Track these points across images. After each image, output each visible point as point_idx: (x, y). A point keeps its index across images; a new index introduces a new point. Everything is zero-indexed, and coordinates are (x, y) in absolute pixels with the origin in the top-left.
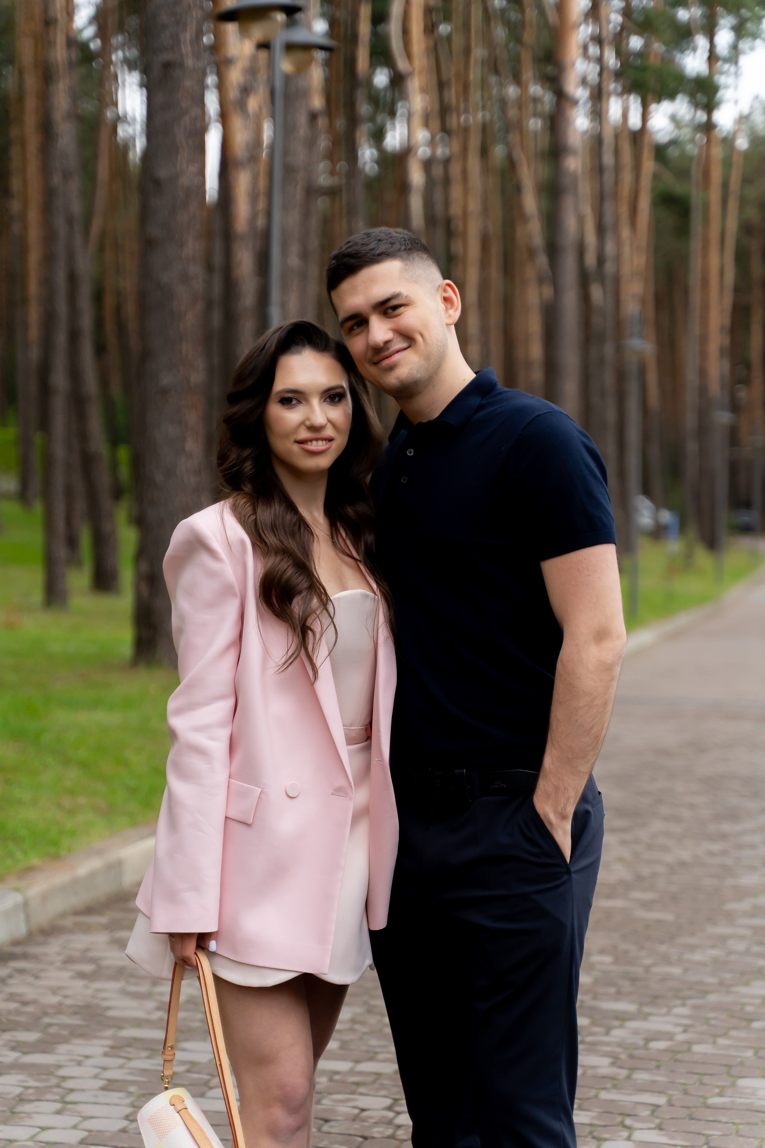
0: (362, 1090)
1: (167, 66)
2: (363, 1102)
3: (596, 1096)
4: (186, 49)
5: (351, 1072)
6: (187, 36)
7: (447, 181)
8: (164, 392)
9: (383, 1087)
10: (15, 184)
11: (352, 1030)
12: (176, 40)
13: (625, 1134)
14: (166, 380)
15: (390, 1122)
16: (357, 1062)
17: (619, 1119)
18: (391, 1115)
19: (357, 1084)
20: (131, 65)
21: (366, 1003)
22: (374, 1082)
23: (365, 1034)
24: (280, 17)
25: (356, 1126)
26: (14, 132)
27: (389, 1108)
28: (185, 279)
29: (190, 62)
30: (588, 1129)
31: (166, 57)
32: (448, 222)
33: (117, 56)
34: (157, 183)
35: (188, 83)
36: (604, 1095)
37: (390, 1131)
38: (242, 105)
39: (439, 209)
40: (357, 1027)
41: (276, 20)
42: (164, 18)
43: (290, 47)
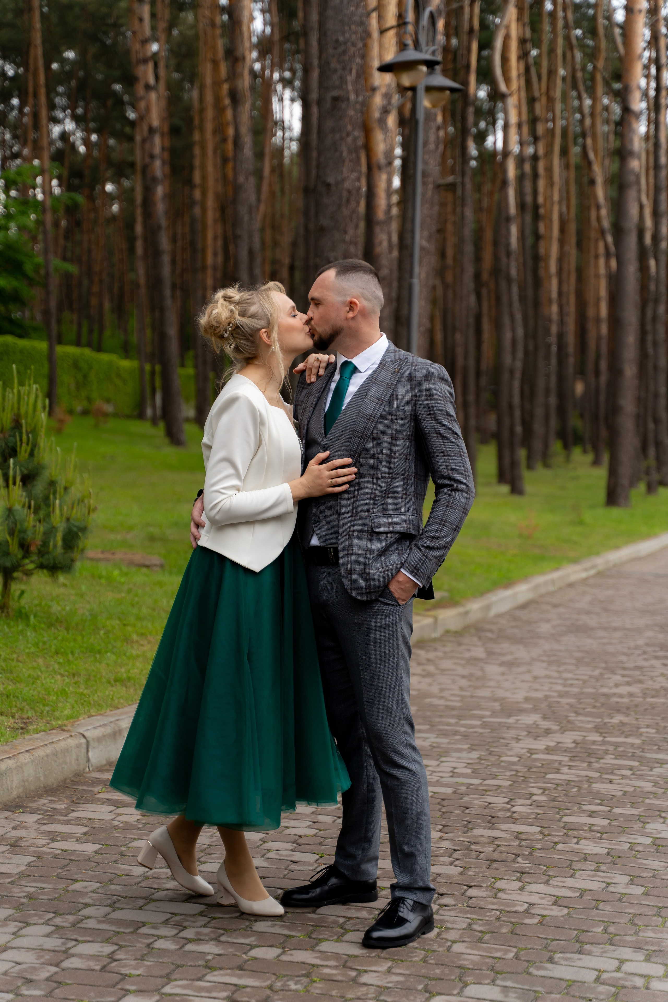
0: (488, 793)
1: (336, 99)
2: (490, 799)
3: (643, 802)
4: (350, 87)
5: (481, 784)
6: (352, 78)
7: (535, 176)
9: (502, 792)
11: (479, 763)
12: (343, 80)
13: (662, 820)
15: (508, 810)
16: (485, 780)
17: (658, 813)
18: (509, 806)
19: (486, 791)
20: (286, 83)
21: (488, 750)
22: (496, 790)
23: (489, 765)
24: (424, 69)
25: (487, 811)
27: (508, 803)
29: (352, 97)
30: (638, 817)
31: (336, 93)
32: (536, 207)
34: (328, 187)
35: (351, 112)
36: (647, 801)
37: (509, 814)
39: (529, 199)
40: (483, 762)
41: (422, 71)
43: (429, 89)
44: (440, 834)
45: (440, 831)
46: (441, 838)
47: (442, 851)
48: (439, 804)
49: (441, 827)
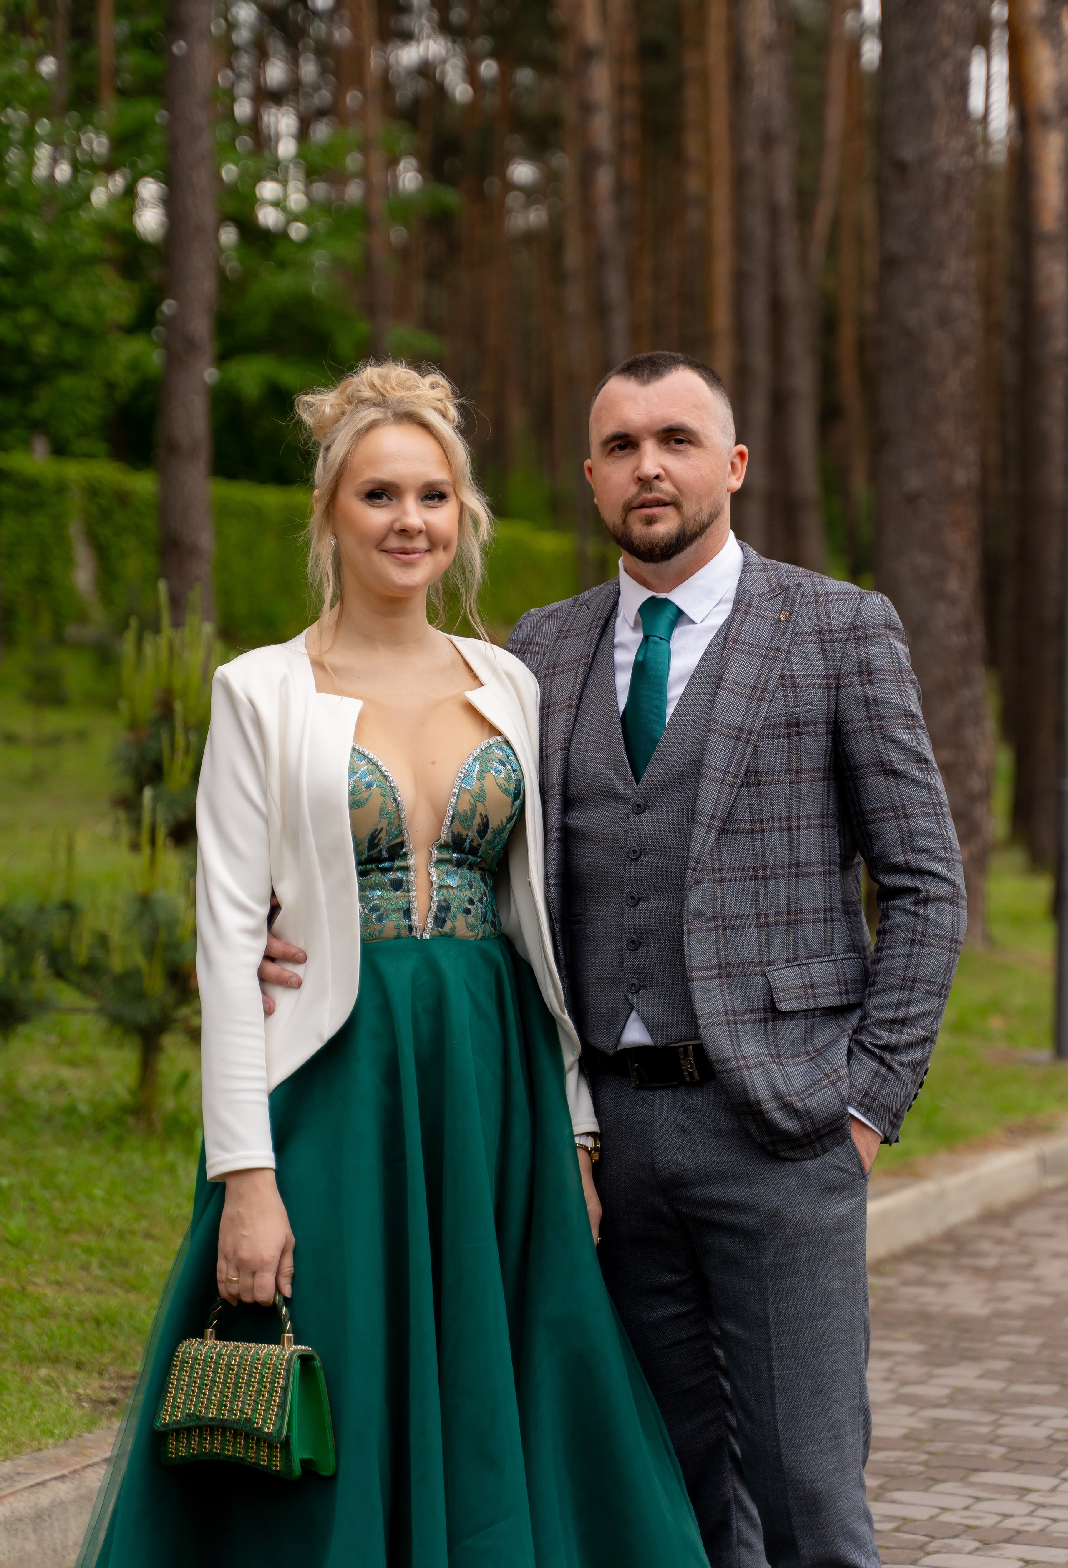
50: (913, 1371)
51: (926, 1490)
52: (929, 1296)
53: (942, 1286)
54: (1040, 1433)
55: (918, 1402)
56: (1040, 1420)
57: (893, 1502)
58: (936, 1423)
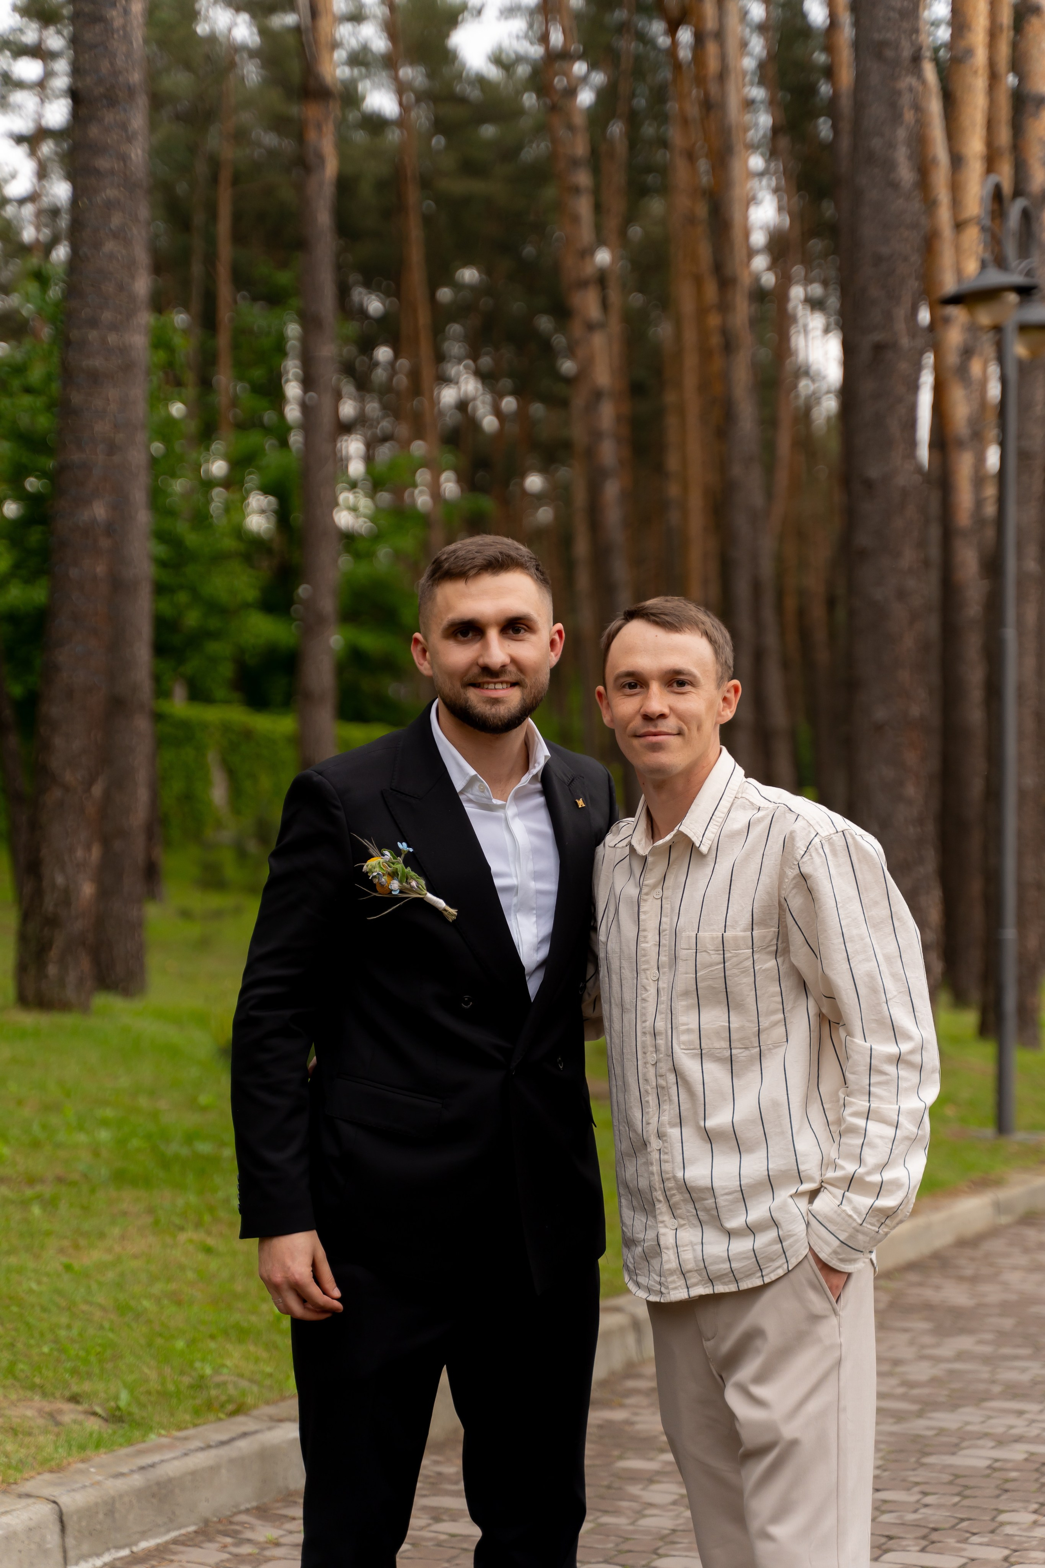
1: (879, 348)
4: (900, 326)
6: (901, 313)
8: (879, 728)
10: (672, 462)
12: (889, 317)
14: (880, 714)
20: (815, 304)
24: (1013, 298)
26: (670, 398)
28: (902, 594)
29: (905, 342)
31: (877, 337)
33: (797, 292)
34: (869, 484)
35: (903, 366)
38: (963, 371)
41: (1010, 302)
42: (875, 292)
43: (1025, 328)
44: (1034, 1517)
45: (1035, 1512)
46: (1035, 1523)
47: (1034, 1543)
48: (1037, 1470)
49: (1035, 1506)
50: (927, 1340)
51: (953, 1411)
52: (929, 1294)
53: (938, 1288)
54: (1025, 1378)
55: (937, 1360)
56: (1024, 1370)
57: (930, 1418)
58: (951, 1372)
